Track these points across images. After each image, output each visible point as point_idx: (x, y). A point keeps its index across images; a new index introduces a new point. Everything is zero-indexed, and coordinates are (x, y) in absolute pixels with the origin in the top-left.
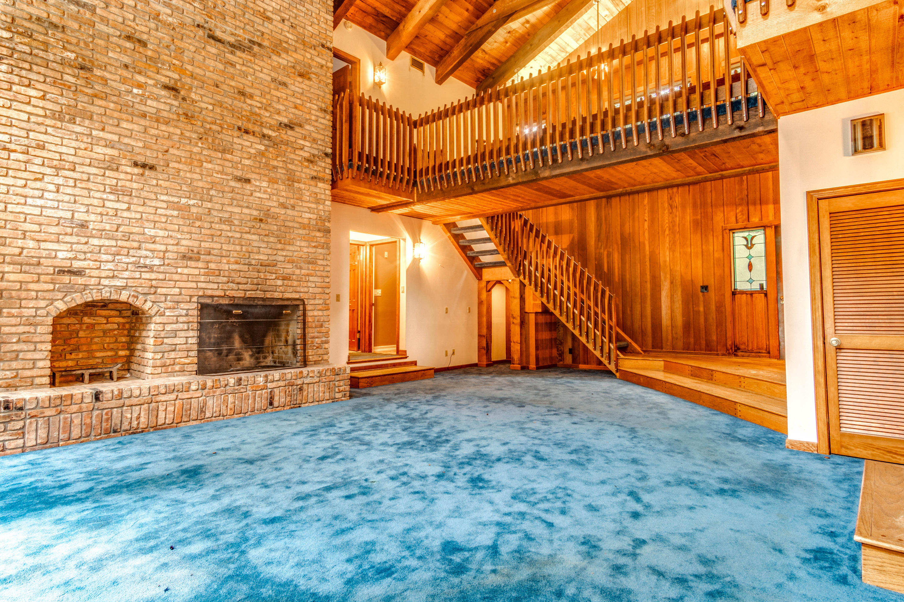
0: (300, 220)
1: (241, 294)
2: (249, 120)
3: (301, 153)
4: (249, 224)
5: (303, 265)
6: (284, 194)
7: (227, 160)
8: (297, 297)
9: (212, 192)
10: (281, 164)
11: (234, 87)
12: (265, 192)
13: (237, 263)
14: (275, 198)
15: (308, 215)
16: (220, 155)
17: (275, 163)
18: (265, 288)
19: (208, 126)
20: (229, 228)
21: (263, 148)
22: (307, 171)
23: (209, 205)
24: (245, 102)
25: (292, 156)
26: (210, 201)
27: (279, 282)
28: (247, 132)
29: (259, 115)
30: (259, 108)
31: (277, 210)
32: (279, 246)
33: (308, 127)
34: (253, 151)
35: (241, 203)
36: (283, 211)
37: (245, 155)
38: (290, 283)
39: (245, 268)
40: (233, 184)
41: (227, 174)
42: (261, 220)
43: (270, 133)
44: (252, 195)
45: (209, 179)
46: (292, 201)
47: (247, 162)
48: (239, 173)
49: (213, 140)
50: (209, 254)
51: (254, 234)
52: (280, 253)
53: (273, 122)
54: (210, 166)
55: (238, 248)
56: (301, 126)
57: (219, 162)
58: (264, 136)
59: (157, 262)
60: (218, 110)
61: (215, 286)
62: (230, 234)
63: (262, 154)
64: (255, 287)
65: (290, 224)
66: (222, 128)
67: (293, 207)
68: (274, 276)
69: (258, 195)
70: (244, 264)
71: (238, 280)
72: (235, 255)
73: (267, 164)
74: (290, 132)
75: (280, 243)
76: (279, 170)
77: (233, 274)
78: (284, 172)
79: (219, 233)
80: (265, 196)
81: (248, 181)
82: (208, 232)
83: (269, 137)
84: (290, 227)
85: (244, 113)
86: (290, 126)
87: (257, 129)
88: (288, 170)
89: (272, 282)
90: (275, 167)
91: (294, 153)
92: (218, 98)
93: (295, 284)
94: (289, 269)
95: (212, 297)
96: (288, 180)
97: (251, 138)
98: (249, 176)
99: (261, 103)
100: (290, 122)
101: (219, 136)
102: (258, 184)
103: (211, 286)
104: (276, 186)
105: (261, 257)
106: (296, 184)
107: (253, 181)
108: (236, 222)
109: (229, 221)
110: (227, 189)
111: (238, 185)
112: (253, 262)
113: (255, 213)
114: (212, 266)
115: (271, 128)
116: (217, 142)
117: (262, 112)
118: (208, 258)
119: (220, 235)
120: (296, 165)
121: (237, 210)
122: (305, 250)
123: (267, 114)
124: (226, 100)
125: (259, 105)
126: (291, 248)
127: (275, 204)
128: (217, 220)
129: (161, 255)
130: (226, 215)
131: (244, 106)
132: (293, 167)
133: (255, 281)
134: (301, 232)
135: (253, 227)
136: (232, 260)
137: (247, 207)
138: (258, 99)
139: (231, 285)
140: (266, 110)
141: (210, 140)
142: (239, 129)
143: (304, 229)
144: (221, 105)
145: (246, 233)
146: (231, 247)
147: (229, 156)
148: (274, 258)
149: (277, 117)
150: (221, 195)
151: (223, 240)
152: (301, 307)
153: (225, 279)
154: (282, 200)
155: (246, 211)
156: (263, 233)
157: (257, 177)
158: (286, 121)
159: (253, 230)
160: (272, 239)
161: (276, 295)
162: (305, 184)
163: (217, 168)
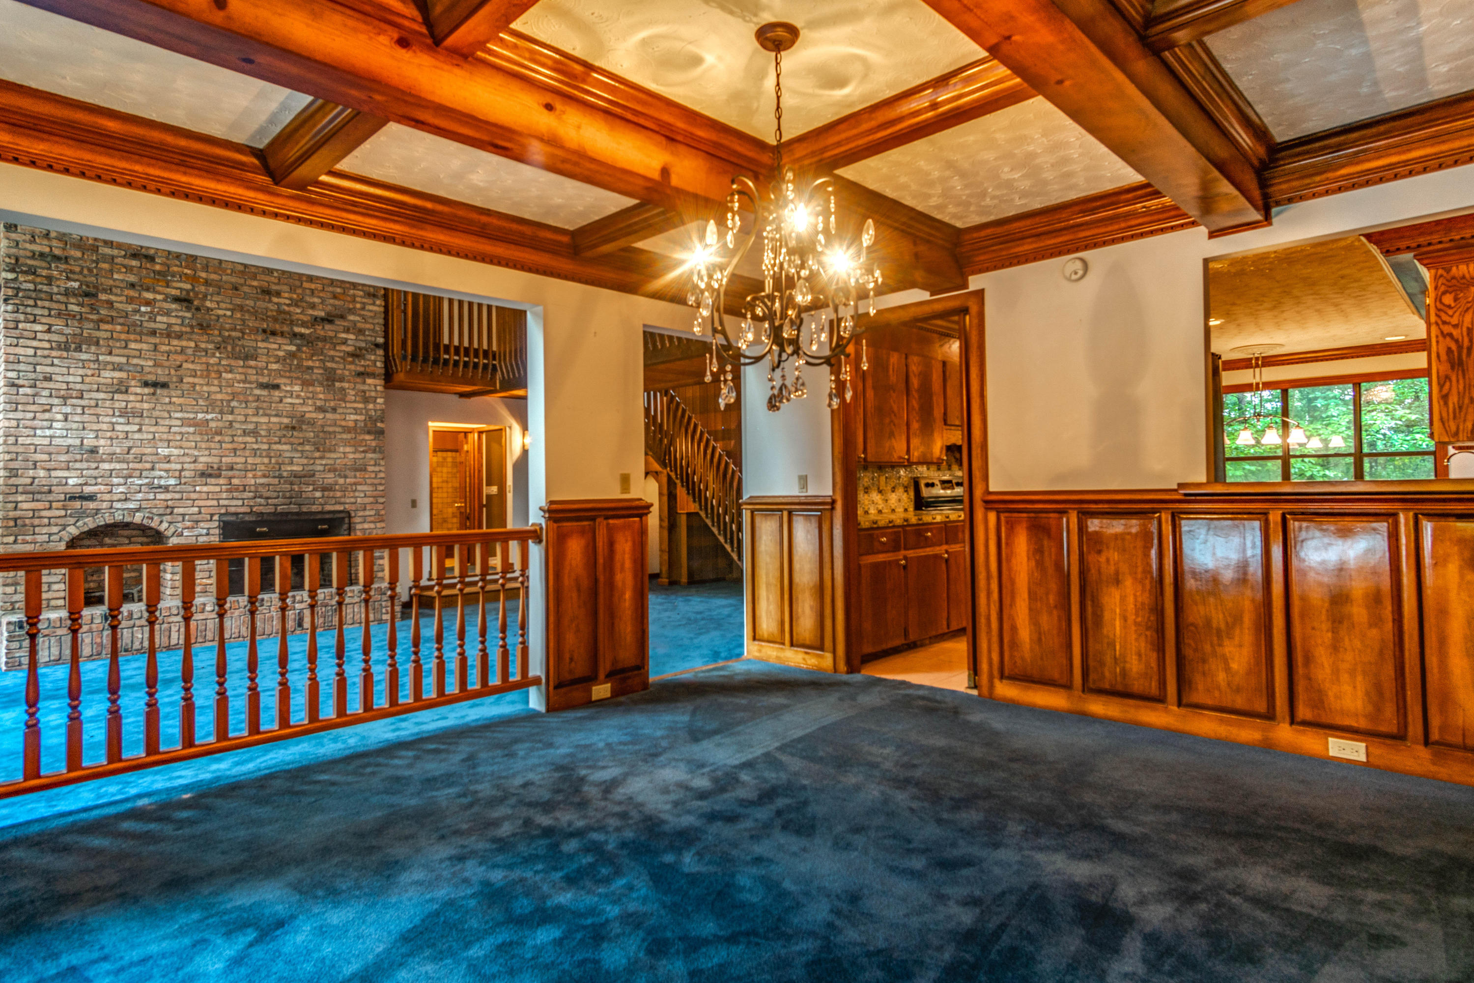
0: (343, 423)
1: (271, 509)
2: (275, 320)
3: (344, 348)
4: (279, 433)
5: (348, 473)
6: (321, 396)
7: (251, 367)
8: (341, 508)
9: (234, 404)
10: (317, 364)
11: (256, 287)
12: (298, 397)
13: (264, 476)
14: (310, 402)
15: (353, 417)
16: (241, 363)
17: (310, 363)
18: (299, 500)
19: (227, 334)
20: (254, 440)
21: (294, 348)
22: (352, 367)
23: (230, 418)
24: (270, 301)
25: (332, 353)
26: (232, 413)
27: (318, 494)
28: (273, 333)
29: (289, 313)
30: (288, 305)
31: (314, 415)
32: (317, 454)
33: (351, 318)
34: (281, 354)
35: (268, 412)
36: (321, 416)
37: (272, 359)
38: (331, 494)
39: (276, 481)
40: (257, 392)
41: (250, 383)
42: (294, 428)
43: (303, 330)
44: (281, 401)
45: (229, 390)
46: (332, 404)
47: (274, 366)
48: (265, 380)
49: (233, 349)
50: (232, 469)
51: (285, 444)
52: (318, 462)
53: (305, 319)
54: (230, 376)
55: (266, 460)
56: (342, 317)
57: (240, 370)
58: (295, 335)
59: (172, 482)
60: (238, 315)
61: (240, 503)
62: (255, 446)
63: (292, 355)
64: (288, 501)
65: (331, 429)
66: (243, 333)
67: (334, 410)
68: (311, 488)
69: (289, 400)
70: (274, 477)
71: (268, 494)
72: (263, 468)
73: (299, 366)
74: (328, 327)
75: (318, 451)
76: (315, 371)
77: (260, 489)
78: (321, 371)
79: (243, 446)
80: (297, 401)
81: (277, 387)
82: (230, 446)
83: (302, 336)
84: (330, 433)
85: (269, 313)
86: (328, 320)
87: (286, 329)
88: (325, 369)
89: (310, 495)
90: (311, 368)
91: (334, 349)
92: (238, 301)
93: (338, 494)
94: (330, 478)
95: (237, 514)
96: (327, 380)
97: (280, 340)
98: (277, 381)
99: (291, 299)
100: (328, 314)
101: (240, 343)
102: (288, 388)
103: (235, 502)
104: (311, 389)
105: (295, 468)
106: (337, 384)
107: (283, 387)
108: (263, 433)
109: (255, 433)
110: (250, 398)
111: (265, 392)
112: (285, 474)
113: (286, 421)
114: (235, 481)
115: (304, 324)
116: (237, 349)
117: (292, 309)
118: (230, 473)
119: (244, 448)
120: (337, 362)
121: (264, 420)
122: (351, 456)
123: (298, 311)
124: (248, 302)
125: (288, 302)
126: (333, 455)
127: (310, 409)
128: (239, 432)
129: (177, 474)
130: (251, 427)
131: (270, 306)
132: (334, 365)
133: (288, 494)
134: (345, 436)
135: (284, 436)
136: (260, 473)
137: (276, 415)
138: (286, 295)
139: (258, 500)
140: (297, 306)
141: (229, 348)
142: (264, 331)
143: (350, 432)
144: (241, 308)
145: (275, 443)
146: (258, 460)
147: (252, 363)
148: (310, 468)
149: (311, 312)
150: (244, 405)
151: (247, 453)
152: (347, 520)
153: (251, 494)
154: (319, 403)
155: (273, 419)
156: (296, 441)
157: (288, 381)
158: (322, 314)
159: (283, 440)
160: (307, 448)
161: (314, 508)
162: (349, 382)
163: (238, 377)
